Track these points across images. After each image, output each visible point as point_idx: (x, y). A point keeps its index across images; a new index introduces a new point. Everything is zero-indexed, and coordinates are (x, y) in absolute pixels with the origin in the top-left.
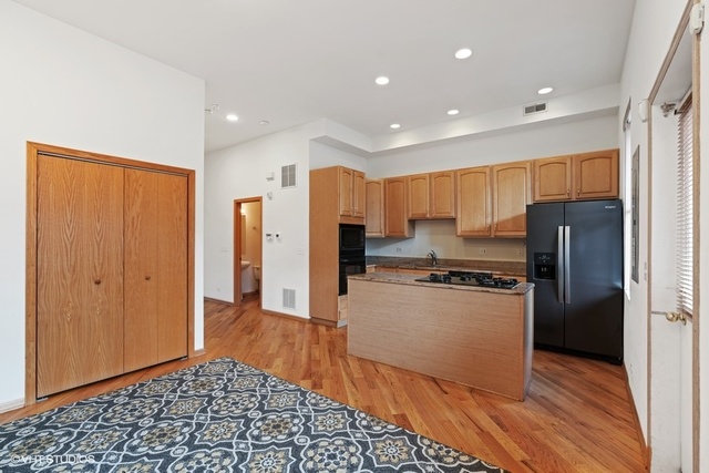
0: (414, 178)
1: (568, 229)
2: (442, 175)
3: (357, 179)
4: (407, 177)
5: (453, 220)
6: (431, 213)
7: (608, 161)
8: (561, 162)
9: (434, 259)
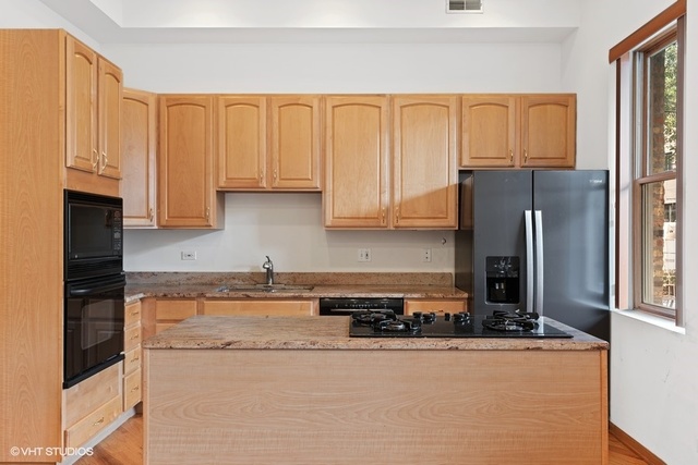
0: (232, 102)
1: (539, 214)
2: (293, 102)
3: (106, 80)
4: (216, 97)
5: (317, 195)
6: (271, 179)
7: (561, 109)
8: (499, 103)
9: (270, 273)
